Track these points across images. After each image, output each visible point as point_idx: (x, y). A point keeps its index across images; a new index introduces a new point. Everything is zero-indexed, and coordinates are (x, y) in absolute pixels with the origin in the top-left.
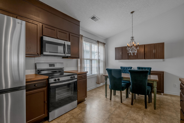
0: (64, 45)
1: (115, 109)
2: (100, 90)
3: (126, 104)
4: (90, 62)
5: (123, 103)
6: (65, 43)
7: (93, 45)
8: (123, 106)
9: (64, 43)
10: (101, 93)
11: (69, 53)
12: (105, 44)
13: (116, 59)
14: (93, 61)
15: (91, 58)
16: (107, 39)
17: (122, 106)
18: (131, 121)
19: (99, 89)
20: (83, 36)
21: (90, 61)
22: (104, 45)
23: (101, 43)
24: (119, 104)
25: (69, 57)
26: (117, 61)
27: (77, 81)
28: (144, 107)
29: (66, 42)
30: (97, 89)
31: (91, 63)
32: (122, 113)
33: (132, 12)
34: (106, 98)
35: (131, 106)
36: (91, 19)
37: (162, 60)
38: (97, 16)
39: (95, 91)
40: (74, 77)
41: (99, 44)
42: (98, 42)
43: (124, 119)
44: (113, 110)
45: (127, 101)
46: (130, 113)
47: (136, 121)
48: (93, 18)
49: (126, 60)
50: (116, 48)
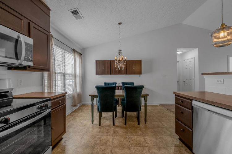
0: (17, 41)
1: (111, 137)
2: (79, 115)
3: (119, 125)
4: (63, 78)
5: (116, 126)
6: (19, 37)
7: (66, 54)
8: (117, 129)
9: (16, 37)
10: (82, 118)
11: (28, 60)
12: (82, 55)
13: (97, 74)
14: (66, 75)
15: (65, 71)
16: (84, 49)
17: (117, 131)
18: (137, 147)
19: (77, 114)
20: (53, 37)
21: (63, 76)
22: (81, 57)
23: (78, 52)
24: (113, 128)
25: (27, 68)
26: (98, 76)
27: (51, 111)
28: (136, 123)
29: (21, 35)
30: (74, 113)
31: (65, 79)
32: (122, 140)
33: (120, 24)
34: (93, 124)
35: (125, 126)
36: (71, 14)
37: (138, 75)
38: (81, 11)
39: (72, 118)
40: (46, 105)
41: (74, 53)
42: (74, 51)
43: (129, 148)
44: (111, 140)
45: (118, 121)
46: (129, 136)
47: (141, 145)
48: (75, 13)
49: (107, 75)
50: (96, 61)
